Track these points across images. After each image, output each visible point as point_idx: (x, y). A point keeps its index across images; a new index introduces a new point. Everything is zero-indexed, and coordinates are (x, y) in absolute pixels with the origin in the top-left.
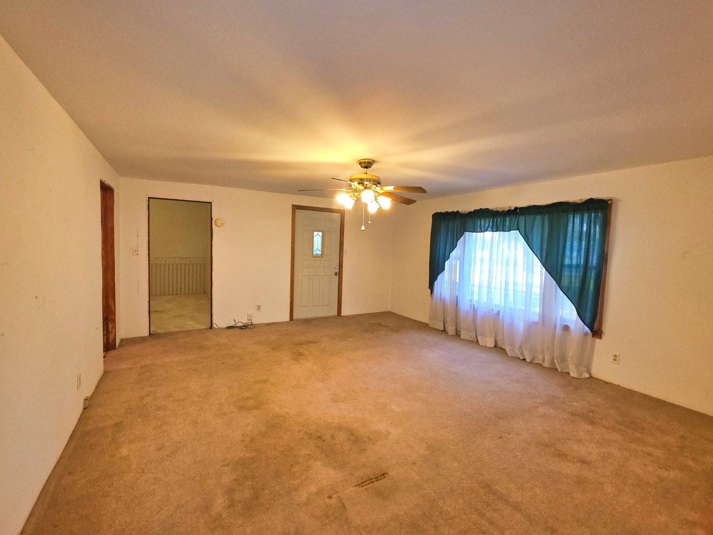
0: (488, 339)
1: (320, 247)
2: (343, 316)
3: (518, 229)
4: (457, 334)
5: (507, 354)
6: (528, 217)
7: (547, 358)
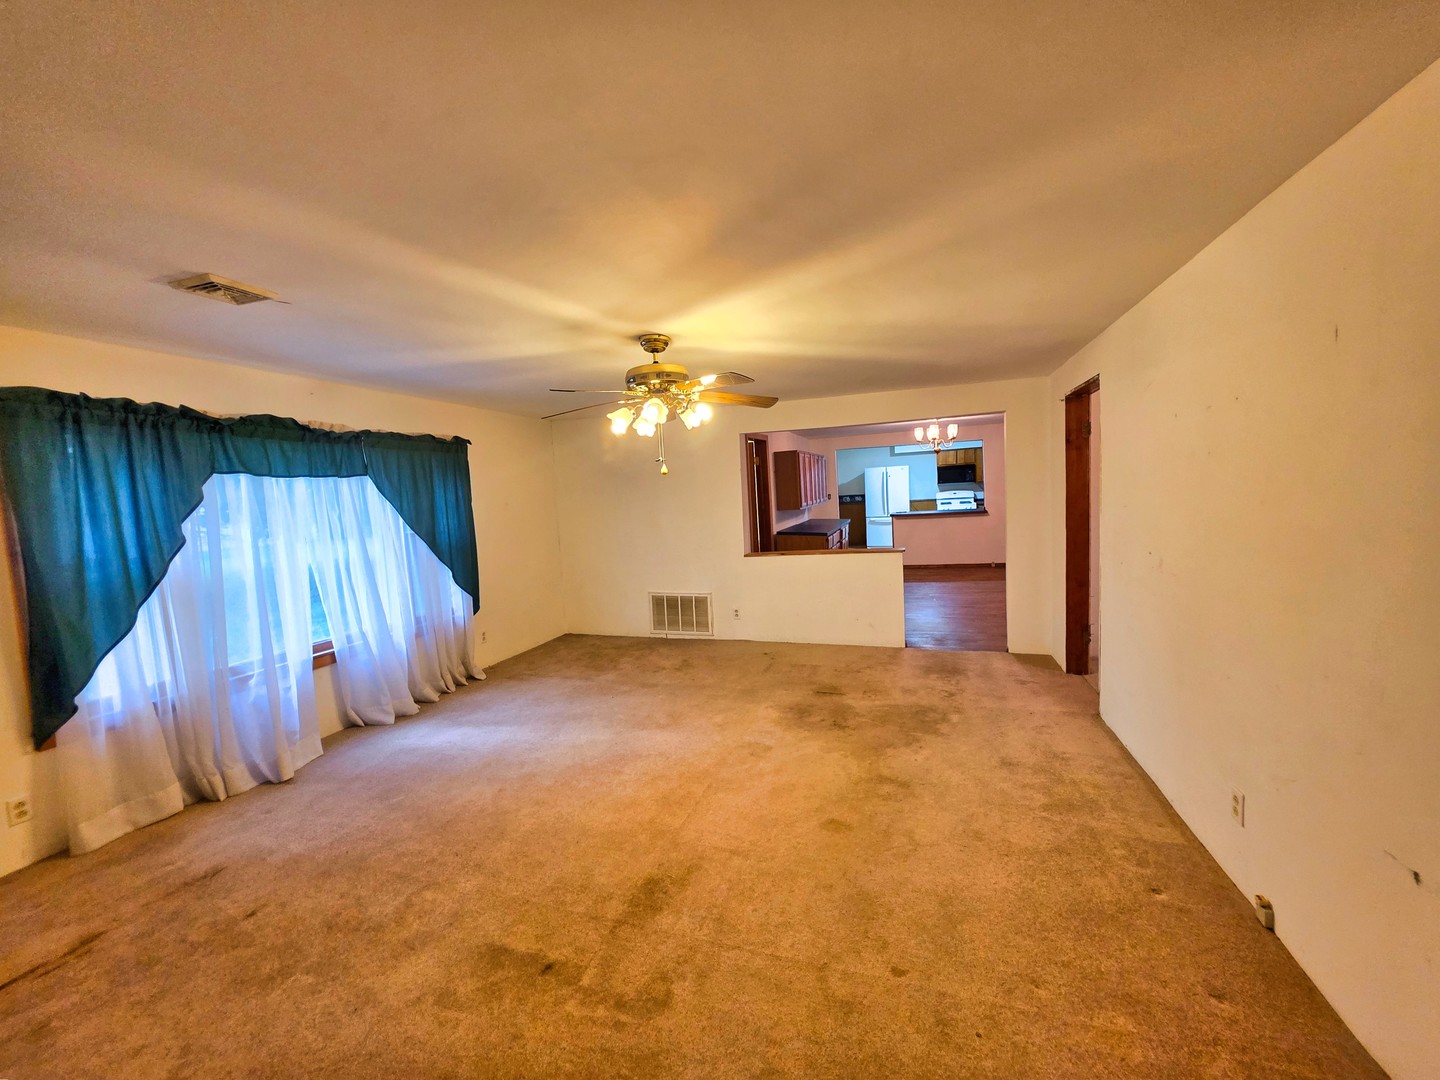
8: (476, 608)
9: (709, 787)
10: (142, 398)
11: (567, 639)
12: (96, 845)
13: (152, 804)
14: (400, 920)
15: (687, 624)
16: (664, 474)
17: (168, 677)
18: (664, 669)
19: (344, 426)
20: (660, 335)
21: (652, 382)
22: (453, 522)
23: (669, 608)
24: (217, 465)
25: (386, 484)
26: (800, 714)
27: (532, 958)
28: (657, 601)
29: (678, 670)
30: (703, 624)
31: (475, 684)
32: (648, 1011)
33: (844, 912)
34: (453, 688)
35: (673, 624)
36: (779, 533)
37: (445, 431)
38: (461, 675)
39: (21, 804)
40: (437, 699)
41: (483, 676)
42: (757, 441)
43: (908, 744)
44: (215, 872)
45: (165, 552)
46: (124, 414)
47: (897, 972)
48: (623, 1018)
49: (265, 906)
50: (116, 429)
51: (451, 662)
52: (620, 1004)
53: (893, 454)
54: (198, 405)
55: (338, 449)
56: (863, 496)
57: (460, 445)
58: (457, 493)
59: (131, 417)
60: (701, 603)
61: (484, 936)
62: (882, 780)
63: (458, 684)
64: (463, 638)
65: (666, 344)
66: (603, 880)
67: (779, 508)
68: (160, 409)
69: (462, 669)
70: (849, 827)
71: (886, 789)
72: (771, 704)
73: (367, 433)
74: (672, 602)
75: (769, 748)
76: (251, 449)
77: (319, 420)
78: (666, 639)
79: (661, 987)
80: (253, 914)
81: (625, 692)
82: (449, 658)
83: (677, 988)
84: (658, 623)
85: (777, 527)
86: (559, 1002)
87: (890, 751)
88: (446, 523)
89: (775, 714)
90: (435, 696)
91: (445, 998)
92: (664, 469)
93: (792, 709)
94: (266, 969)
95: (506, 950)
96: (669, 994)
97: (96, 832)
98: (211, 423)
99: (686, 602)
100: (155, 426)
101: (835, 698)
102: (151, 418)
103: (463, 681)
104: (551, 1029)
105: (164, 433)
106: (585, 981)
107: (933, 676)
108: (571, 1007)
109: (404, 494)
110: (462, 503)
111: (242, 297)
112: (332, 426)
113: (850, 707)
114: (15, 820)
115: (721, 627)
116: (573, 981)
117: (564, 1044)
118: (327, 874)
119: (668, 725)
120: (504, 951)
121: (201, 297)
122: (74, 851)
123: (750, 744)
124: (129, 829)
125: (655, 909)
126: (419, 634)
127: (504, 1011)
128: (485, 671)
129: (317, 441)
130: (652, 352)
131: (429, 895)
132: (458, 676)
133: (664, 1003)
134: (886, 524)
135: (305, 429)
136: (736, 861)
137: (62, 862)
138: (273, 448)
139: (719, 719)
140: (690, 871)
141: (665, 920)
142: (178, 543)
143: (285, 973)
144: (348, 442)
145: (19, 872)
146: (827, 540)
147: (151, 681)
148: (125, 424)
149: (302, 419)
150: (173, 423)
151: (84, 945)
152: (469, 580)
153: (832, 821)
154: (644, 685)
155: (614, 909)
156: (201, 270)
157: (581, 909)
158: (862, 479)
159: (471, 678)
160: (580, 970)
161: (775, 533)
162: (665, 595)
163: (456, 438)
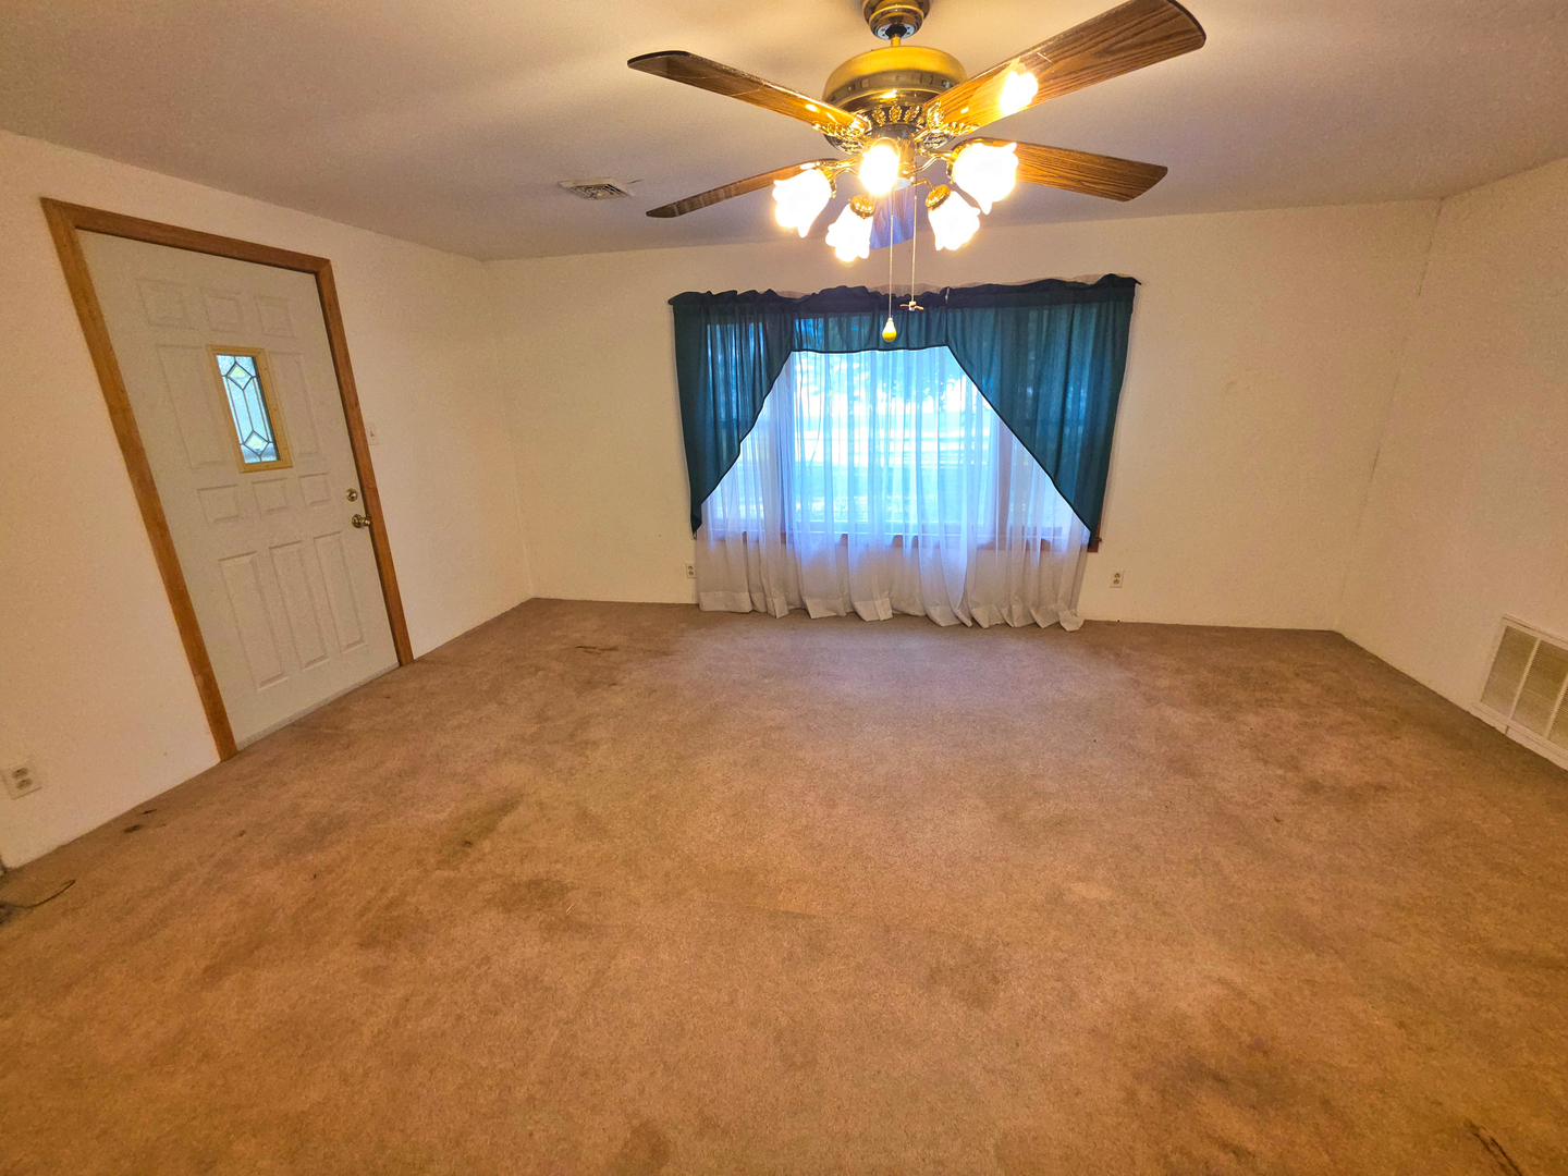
0: (878, 603)
1: (261, 427)
2: (422, 660)
3: (946, 343)
4: (801, 611)
5: (933, 623)
6: (967, 312)
7: (1017, 609)
8: (1093, 544)
13: (735, 600)
22: (1076, 408)
28: (1514, 644)
40: (987, 626)
41: (1073, 629)
73: (950, 291)
90: (985, 623)
97: (710, 602)
98: (788, 303)
100: (752, 312)
102: (749, 304)
112: (909, 288)
124: (724, 609)
128: (1089, 623)
135: (875, 297)
148: (733, 311)
150: (764, 307)
159: (1057, 623)
162: (1540, 638)
163: (1111, 280)
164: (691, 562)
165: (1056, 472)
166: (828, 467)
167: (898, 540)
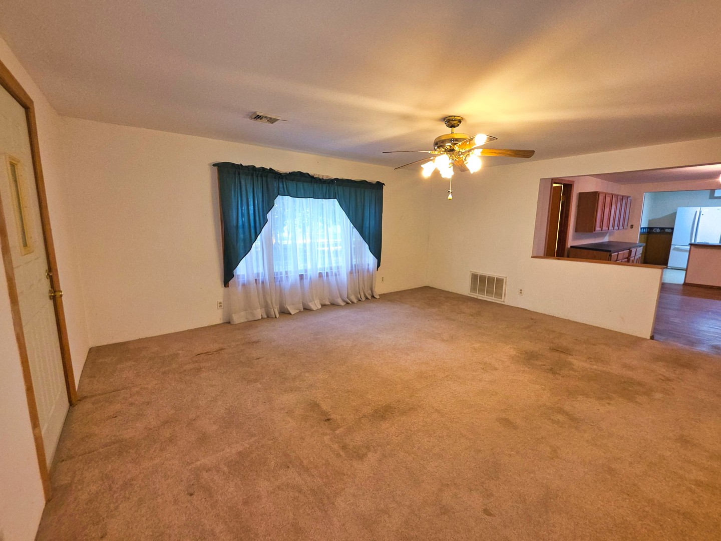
0: (316, 302)
3: (336, 198)
8: (379, 265)
9: (447, 376)
10: (258, 166)
11: (426, 289)
12: (237, 323)
13: (253, 314)
14: (294, 379)
15: (490, 293)
16: (450, 199)
17: (261, 271)
18: (464, 313)
19: (328, 176)
20: (455, 116)
21: (446, 145)
22: (372, 223)
23: (479, 281)
24: (280, 192)
25: (344, 203)
26: (529, 358)
27: (324, 413)
28: (474, 277)
29: (472, 315)
30: (499, 294)
31: (374, 299)
32: (353, 457)
33: (477, 466)
34: (364, 299)
35: (481, 291)
36: (571, 247)
37: (372, 178)
38: (369, 294)
39: (220, 303)
40: (356, 302)
41: (378, 297)
42: (565, 185)
43: (600, 399)
44: (257, 342)
45: (262, 224)
46: (252, 171)
47: (487, 512)
48: (342, 453)
49: (263, 357)
50: (250, 177)
51: (364, 286)
52: (344, 447)
53: (712, 196)
54: (275, 168)
55: (324, 186)
56: (673, 229)
57: (379, 186)
58: (375, 210)
59: (254, 172)
60: (500, 282)
61: (315, 397)
62: (561, 411)
63: (367, 298)
64: (371, 278)
65: (460, 122)
66: (370, 397)
67: (577, 230)
68: (263, 169)
69: (370, 291)
70: (516, 428)
71: (560, 417)
72: (515, 347)
73: (337, 179)
74: (483, 278)
75: (496, 369)
76: (291, 185)
77: (318, 174)
78: (477, 299)
79: (364, 450)
80: (258, 359)
81: (437, 319)
82: (364, 284)
83: (370, 455)
84: (473, 289)
85: (571, 242)
86: (324, 434)
87: (580, 398)
88: (369, 222)
89: (513, 352)
90: (355, 301)
91: (290, 412)
92: (450, 197)
93: (526, 353)
94: (253, 377)
95: (319, 406)
96: (365, 455)
97: (238, 319)
98: (278, 175)
99: (491, 279)
100: (262, 176)
101: (563, 356)
102: (260, 173)
103: (369, 297)
104: (315, 442)
105: (264, 179)
106: (337, 432)
107: (661, 364)
108: (327, 438)
109: (351, 208)
110: (377, 214)
111: (272, 121)
112: (323, 176)
113: (570, 363)
114: (219, 308)
115: (510, 298)
116: (334, 430)
117: (315, 450)
118: (284, 354)
119: (447, 340)
120: (318, 406)
121: (258, 122)
122: (231, 322)
123: (485, 363)
124: (246, 320)
125: (383, 418)
126: (351, 273)
127: (305, 427)
128: (380, 295)
129: (317, 183)
130: (451, 127)
131: (307, 375)
132: (367, 294)
133: (361, 457)
134: (685, 251)
135: (312, 177)
136: (435, 416)
137: (228, 325)
138: (300, 185)
139: (477, 345)
140: (410, 409)
141: (384, 425)
142: (266, 221)
143: (256, 381)
144: (329, 183)
145: (219, 324)
146: (610, 255)
147: (255, 271)
148: (252, 175)
149: (311, 173)
150: (267, 175)
151: (219, 351)
152: (377, 251)
153: (506, 420)
154: (447, 318)
155: (368, 410)
156: (254, 110)
157: (354, 404)
158: (673, 216)
159: (373, 297)
160: (338, 427)
161: (569, 246)
162: (479, 274)
163: (378, 183)
164: (221, 300)
165: (369, 241)
166: (295, 245)
167: (320, 274)
